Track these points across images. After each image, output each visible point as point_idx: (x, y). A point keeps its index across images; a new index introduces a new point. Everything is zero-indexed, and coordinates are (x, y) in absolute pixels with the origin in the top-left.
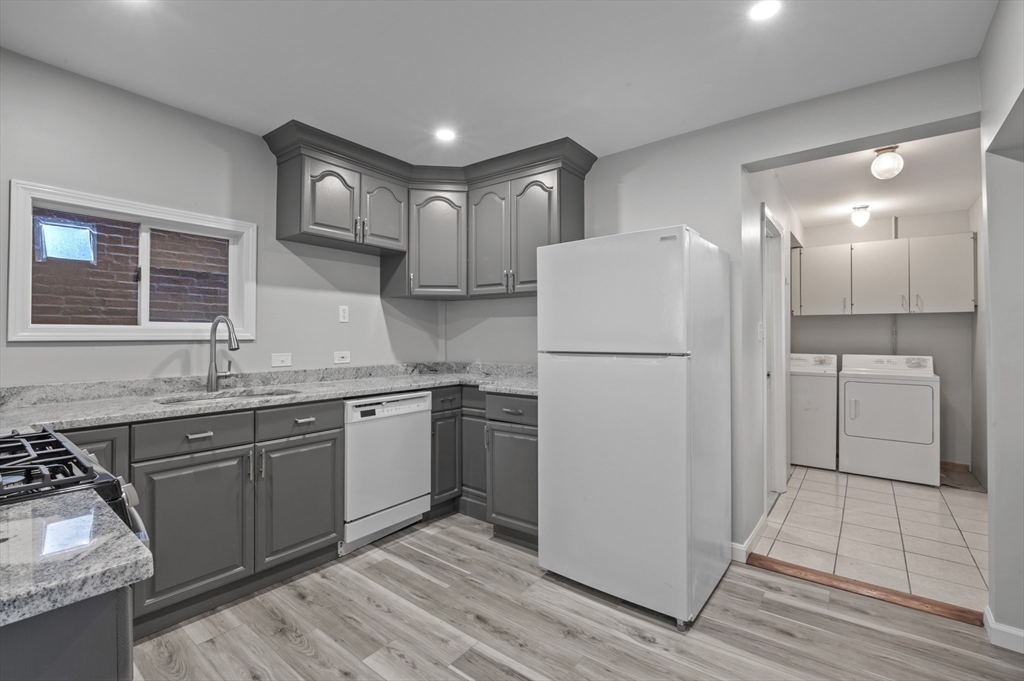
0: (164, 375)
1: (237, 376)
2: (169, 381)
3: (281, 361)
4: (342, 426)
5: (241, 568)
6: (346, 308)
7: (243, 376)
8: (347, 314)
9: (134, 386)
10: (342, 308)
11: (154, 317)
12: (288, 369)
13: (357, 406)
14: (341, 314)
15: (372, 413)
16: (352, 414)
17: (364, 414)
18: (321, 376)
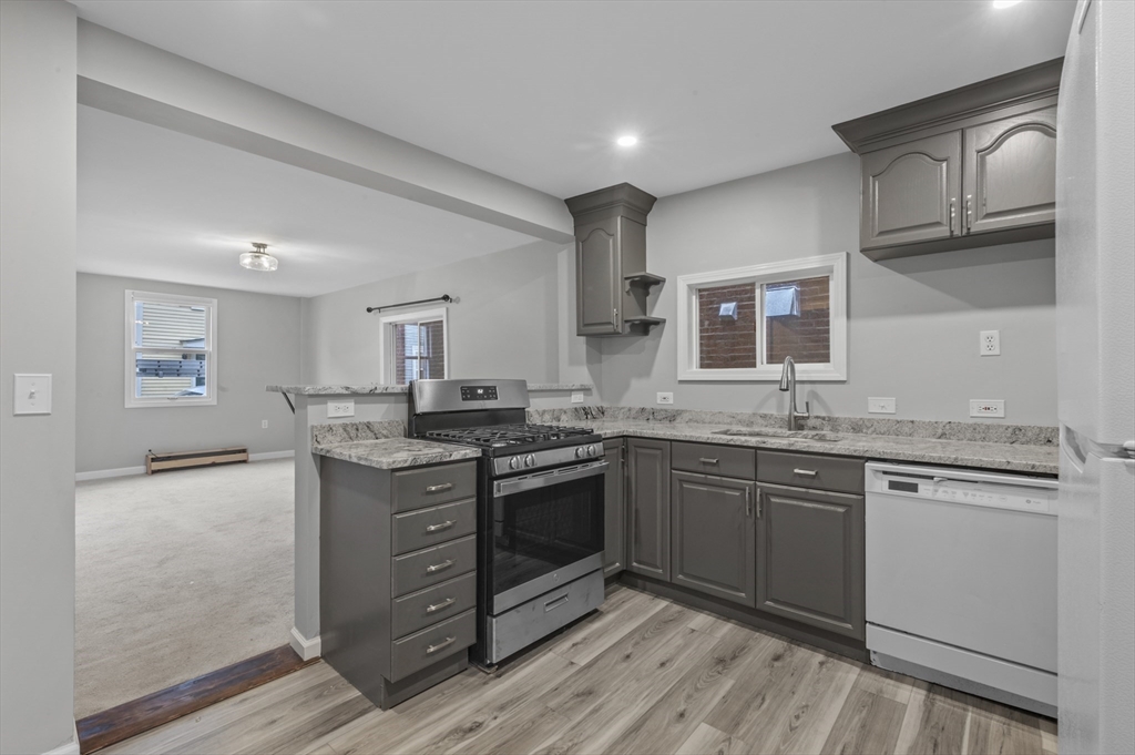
0: (763, 411)
1: (824, 419)
2: (764, 417)
3: (881, 406)
4: (863, 494)
5: (743, 595)
6: (995, 333)
7: (830, 419)
8: (996, 342)
9: (739, 417)
10: (984, 334)
11: (772, 359)
12: (887, 417)
13: (885, 473)
14: (983, 343)
15: (914, 488)
16: (876, 482)
17: (893, 485)
18: (940, 431)
